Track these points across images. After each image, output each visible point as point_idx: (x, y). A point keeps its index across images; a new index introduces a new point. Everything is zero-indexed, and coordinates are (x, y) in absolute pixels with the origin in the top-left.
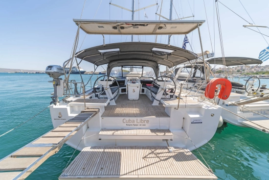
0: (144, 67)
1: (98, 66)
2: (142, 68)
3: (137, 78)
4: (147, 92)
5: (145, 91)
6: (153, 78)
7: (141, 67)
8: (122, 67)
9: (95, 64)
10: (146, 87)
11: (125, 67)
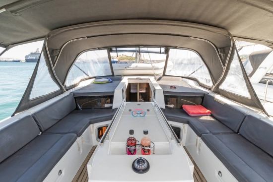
0: (171, 51)
2: (167, 52)
7: (163, 50)
8: (110, 50)
10: (188, 123)
11: (116, 51)
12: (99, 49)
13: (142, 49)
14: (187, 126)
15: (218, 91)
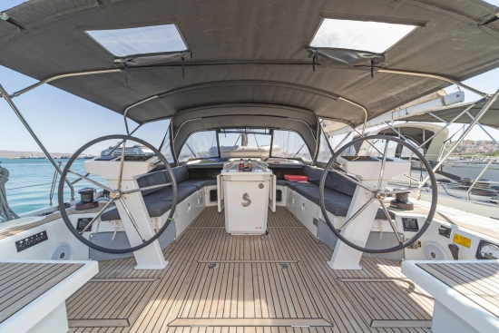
0: (275, 132)
1: (141, 123)
2: (271, 133)
3: (259, 160)
4: (289, 200)
5: (284, 196)
6: (299, 159)
7: (268, 131)
8: (218, 131)
9: (128, 115)
10: (287, 185)
11: (225, 132)
12: (209, 130)
13: (248, 130)
14: (286, 187)
15: (316, 163)
